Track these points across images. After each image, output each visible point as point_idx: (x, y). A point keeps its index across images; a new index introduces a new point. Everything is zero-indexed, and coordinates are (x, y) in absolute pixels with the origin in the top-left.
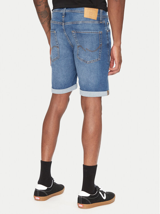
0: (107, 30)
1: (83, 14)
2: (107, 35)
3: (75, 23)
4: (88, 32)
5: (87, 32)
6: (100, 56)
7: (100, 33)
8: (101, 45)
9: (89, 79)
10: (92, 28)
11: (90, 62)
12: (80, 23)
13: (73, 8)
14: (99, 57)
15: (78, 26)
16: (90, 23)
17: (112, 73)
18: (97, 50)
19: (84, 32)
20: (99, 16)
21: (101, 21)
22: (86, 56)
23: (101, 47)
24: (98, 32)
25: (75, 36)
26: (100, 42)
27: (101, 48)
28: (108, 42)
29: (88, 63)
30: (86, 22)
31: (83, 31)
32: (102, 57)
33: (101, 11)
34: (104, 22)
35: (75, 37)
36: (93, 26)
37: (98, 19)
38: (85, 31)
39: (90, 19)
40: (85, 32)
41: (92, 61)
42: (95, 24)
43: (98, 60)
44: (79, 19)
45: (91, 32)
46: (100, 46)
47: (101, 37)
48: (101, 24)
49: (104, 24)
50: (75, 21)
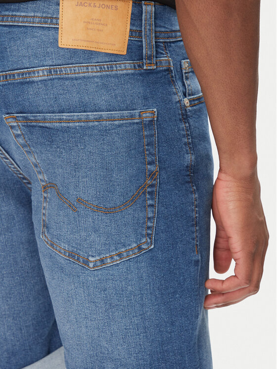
0: (186, 101)
1: (52, 32)
2: (183, 126)
3: (18, 79)
4: (80, 121)
5: (73, 121)
6: (149, 228)
7: (147, 116)
8: (152, 175)
9: (104, 344)
10: (102, 99)
11: (102, 261)
12: (40, 75)
13: (7, 6)
14: (148, 235)
15: (31, 90)
16: (93, 71)
17: (219, 299)
18: (133, 200)
19: (60, 121)
20: (136, 32)
21: (149, 58)
22: (83, 234)
23: (152, 186)
24: (132, 117)
25: (21, 140)
26: (150, 163)
27: (157, 188)
28: (189, 158)
29: (91, 265)
30: (69, 71)
31: (57, 116)
32: (163, 236)
33: (149, 9)
34: (166, 59)
35: (24, 146)
36: (105, 86)
37: (135, 50)
38: (65, 116)
39: (88, 55)
40: (68, 121)
41: (112, 257)
42: (116, 76)
43: (140, 248)
44: (36, 56)
45: (99, 119)
46: (149, 182)
47: (152, 136)
48: (150, 72)
49: (169, 70)
50: (15, 66)
